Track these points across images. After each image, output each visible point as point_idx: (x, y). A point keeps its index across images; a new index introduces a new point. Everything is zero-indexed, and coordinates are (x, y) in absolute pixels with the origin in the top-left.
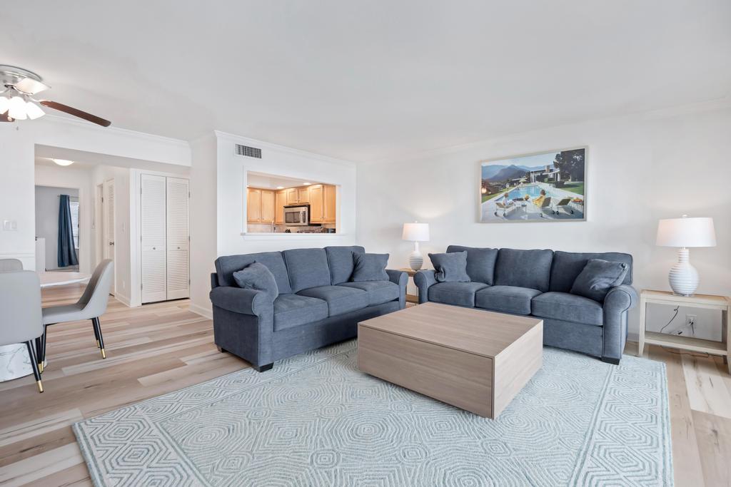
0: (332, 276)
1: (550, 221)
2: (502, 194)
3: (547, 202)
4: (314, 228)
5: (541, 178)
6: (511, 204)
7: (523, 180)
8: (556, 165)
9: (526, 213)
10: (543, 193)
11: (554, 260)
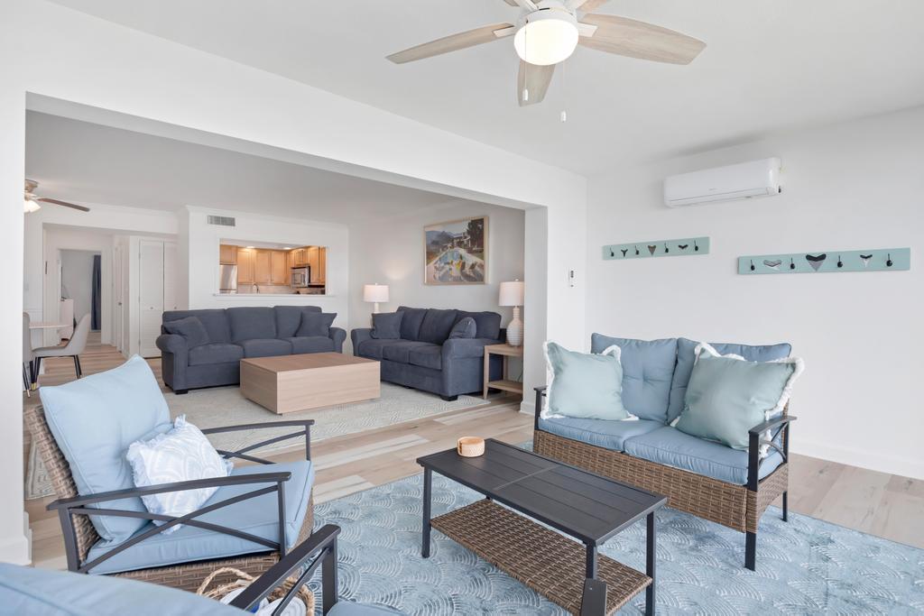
0: (277, 332)
1: (465, 284)
2: (438, 258)
3: (463, 266)
4: (315, 289)
5: (460, 244)
6: (443, 268)
7: (449, 245)
8: (469, 232)
9: (451, 276)
10: (461, 257)
11: (457, 315)
